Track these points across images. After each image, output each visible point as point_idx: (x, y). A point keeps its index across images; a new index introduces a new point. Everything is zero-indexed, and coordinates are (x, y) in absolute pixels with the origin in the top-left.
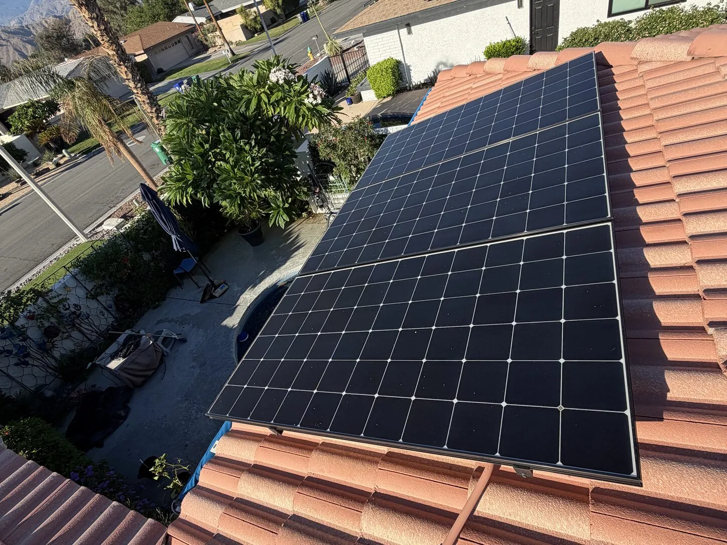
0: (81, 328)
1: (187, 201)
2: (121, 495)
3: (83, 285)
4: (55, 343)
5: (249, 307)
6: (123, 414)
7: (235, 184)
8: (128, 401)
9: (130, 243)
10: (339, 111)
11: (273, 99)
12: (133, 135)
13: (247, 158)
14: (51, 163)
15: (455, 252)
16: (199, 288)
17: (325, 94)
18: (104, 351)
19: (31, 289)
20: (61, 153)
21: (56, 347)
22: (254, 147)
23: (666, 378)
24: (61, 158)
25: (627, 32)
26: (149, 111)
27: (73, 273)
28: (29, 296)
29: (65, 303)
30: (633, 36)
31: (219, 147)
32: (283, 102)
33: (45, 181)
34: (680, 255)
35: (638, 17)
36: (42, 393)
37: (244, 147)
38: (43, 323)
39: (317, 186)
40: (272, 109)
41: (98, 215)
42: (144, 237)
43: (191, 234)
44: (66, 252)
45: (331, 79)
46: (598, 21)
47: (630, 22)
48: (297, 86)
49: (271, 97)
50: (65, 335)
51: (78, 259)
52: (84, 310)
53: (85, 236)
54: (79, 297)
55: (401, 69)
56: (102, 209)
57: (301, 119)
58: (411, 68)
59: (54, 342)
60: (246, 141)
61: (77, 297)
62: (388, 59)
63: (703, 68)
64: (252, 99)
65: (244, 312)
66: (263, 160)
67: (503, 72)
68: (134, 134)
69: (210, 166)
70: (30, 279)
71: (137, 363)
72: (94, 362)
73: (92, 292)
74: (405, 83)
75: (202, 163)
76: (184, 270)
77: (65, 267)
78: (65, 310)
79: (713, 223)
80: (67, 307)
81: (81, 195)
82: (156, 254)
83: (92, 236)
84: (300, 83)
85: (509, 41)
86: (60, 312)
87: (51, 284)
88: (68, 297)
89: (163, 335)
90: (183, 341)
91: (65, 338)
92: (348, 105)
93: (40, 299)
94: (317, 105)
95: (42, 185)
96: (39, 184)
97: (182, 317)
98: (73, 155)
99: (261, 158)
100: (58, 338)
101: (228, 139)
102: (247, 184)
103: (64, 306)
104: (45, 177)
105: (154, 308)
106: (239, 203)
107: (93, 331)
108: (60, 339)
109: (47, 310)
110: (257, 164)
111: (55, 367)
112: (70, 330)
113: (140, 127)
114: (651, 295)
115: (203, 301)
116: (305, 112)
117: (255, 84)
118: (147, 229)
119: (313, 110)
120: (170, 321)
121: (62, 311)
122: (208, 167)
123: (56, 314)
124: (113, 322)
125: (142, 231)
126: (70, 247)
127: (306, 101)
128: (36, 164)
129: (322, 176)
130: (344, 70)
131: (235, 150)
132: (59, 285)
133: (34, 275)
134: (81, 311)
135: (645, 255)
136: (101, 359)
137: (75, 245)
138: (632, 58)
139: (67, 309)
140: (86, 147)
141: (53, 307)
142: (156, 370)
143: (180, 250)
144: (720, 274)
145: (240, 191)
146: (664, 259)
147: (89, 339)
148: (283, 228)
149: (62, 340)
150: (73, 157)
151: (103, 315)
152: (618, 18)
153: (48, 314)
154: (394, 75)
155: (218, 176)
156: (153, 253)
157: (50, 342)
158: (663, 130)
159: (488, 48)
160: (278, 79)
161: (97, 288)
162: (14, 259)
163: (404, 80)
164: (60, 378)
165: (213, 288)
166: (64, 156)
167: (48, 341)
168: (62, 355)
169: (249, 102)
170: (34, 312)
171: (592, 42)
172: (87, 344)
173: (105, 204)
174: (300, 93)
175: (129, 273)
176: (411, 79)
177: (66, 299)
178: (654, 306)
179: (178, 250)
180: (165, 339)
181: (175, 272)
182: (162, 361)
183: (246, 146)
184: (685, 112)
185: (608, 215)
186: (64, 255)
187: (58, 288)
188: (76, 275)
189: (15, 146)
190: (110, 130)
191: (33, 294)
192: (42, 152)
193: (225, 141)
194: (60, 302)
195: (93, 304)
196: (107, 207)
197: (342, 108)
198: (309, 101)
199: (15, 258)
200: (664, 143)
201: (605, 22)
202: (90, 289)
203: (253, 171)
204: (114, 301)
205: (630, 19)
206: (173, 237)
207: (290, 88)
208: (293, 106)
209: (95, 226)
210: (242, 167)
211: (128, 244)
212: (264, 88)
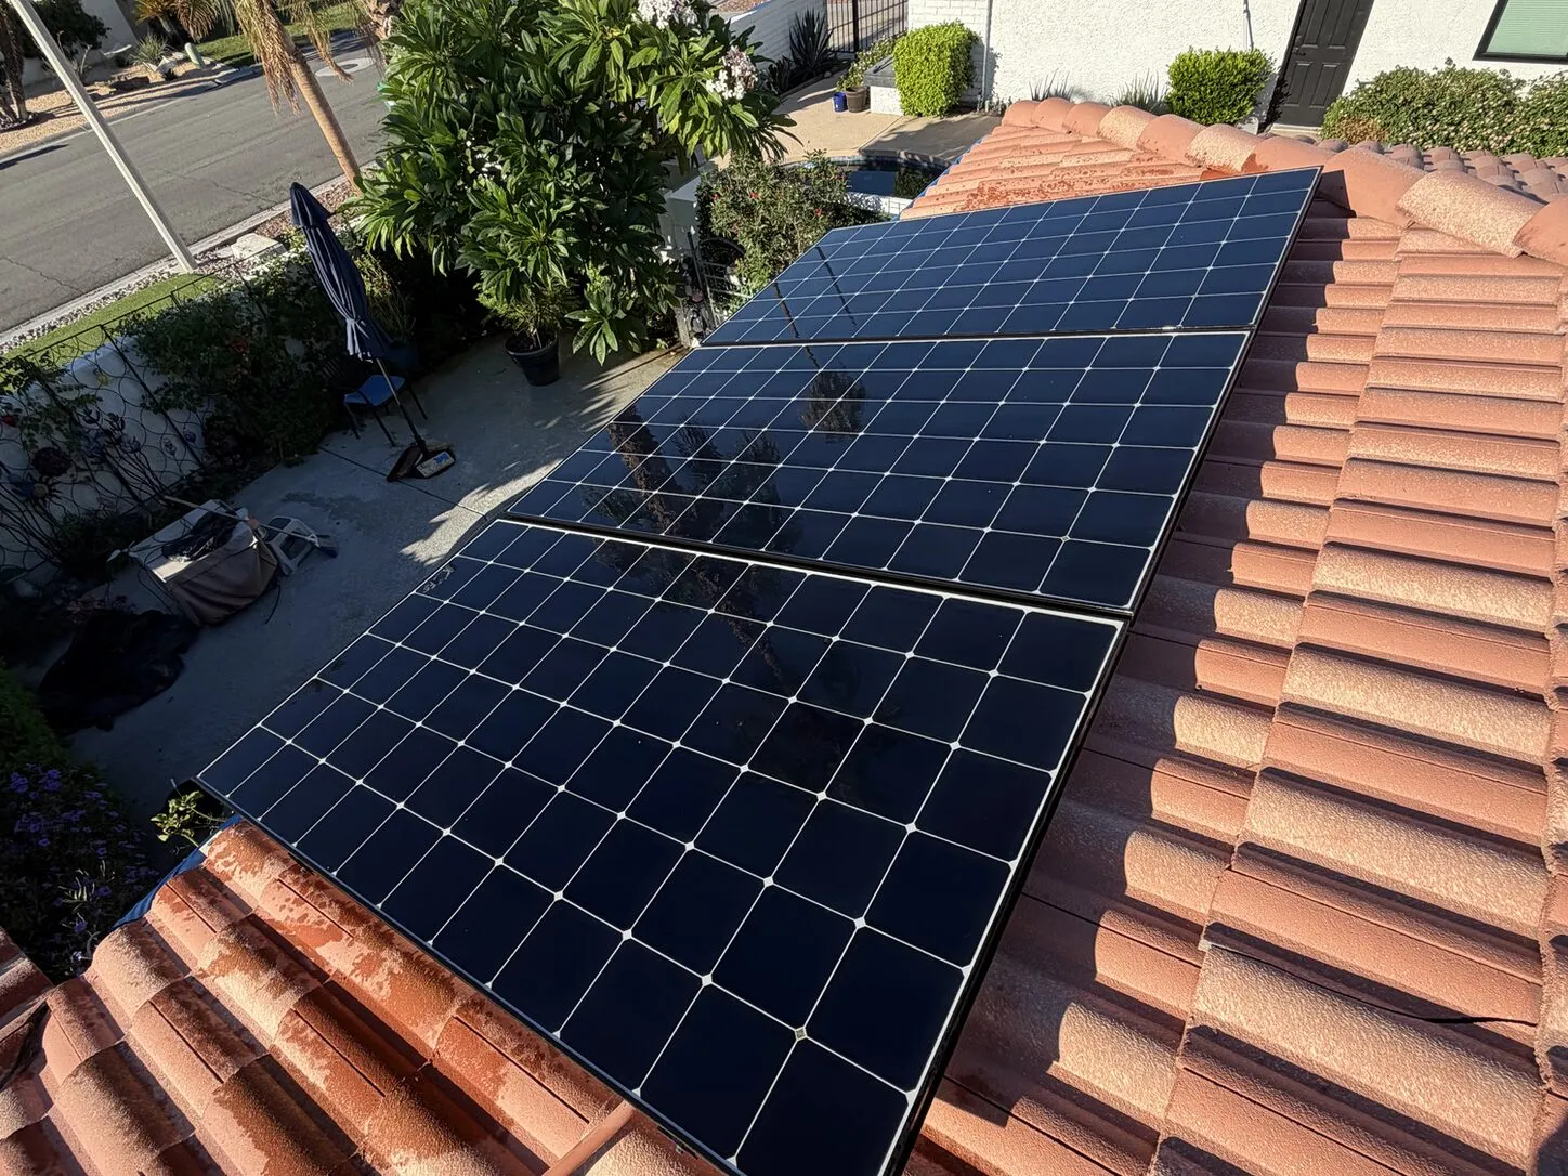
0: (120, 469)
1: (404, 245)
2: (102, 846)
3: (137, 376)
4: (57, 487)
5: (484, 517)
6: (166, 672)
7: (508, 237)
8: (184, 649)
9: (261, 308)
10: (784, 128)
11: (637, 60)
12: (333, 56)
13: (546, 185)
14: (154, 68)
15: (805, 574)
16: (394, 445)
17: (756, 79)
18: (151, 532)
19: (18, 359)
20: (181, 49)
21: (56, 496)
22: (568, 164)
23: (1064, 1020)
24: (179, 62)
25: (1504, 106)
26: (372, 9)
27: (119, 346)
28: (12, 371)
29: (90, 407)
30: (1514, 120)
31: (491, 142)
32: (660, 73)
33: (129, 107)
34: (1243, 741)
35: (1541, 77)
36: (12, 584)
37: (546, 159)
38: (35, 438)
39: (698, 287)
40: (630, 83)
41: (230, 218)
42: (297, 302)
43: (403, 323)
44: (142, 286)
45: (815, 37)
46: (1449, 61)
47: (1520, 83)
48: (697, 42)
49: (632, 55)
50: (82, 476)
51: (135, 315)
52: (131, 431)
53: (190, 259)
54: (125, 401)
55: (975, 57)
56: (241, 207)
57: (689, 124)
58: (999, 62)
59: (54, 484)
60: (554, 145)
61: (120, 399)
62: (952, 24)
63: (1531, 285)
64: (587, 47)
65: (471, 525)
66: (583, 200)
67: (1134, 147)
68: (337, 52)
69: (461, 183)
70: (52, 324)
71: (215, 577)
72: (126, 550)
73: (158, 398)
74: (975, 91)
75: (444, 170)
76: (366, 399)
77: (102, 327)
78: (88, 422)
79: (1343, 688)
80: (94, 415)
81: (202, 163)
82: (317, 346)
83: (206, 263)
84: (706, 41)
85: (1235, 56)
86: (78, 424)
87: (65, 357)
88: (100, 394)
89: (289, 529)
90: (331, 553)
91: (81, 482)
92: (836, 110)
93: (36, 386)
94: (733, 101)
95: (112, 119)
96: (105, 114)
97: (342, 499)
98: (207, 61)
99: (579, 193)
100: (65, 478)
101: (513, 130)
102: (533, 246)
103: (88, 413)
104: (131, 99)
105: (289, 465)
106: (508, 284)
107: (144, 482)
108: (69, 480)
109: (47, 412)
110: (567, 205)
111: (45, 536)
112: (95, 467)
113: (358, 39)
114: (1139, 814)
115: (392, 478)
116: (701, 111)
117: (603, 13)
118: (307, 286)
119: (721, 111)
120: (313, 503)
121: (83, 423)
122: (455, 183)
123: (67, 426)
124: (193, 472)
125: (294, 288)
126: (154, 277)
127: (709, 86)
128: (121, 62)
129: (715, 267)
130: (851, 25)
131: (524, 161)
132: (83, 364)
133: (62, 318)
134: (124, 431)
135: (1176, 715)
136: (144, 549)
137: (165, 276)
138: (1400, 210)
139: (92, 421)
140: (239, 51)
141: (64, 408)
142: (258, 599)
143: (360, 356)
144: (1291, 818)
145: (514, 257)
146: (1210, 738)
147: (135, 497)
148: (602, 362)
149: (73, 484)
150: (208, 66)
151: (173, 453)
152: (1495, 67)
153: (49, 422)
154: (953, 68)
155: (476, 210)
156: (311, 343)
157: (46, 483)
158: (1371, 416)
159: (1182, 59)
160: (655, 15)
161: (170, 390)
162: (28, 270)
163: (975, 85)
164: (54, 564)
165: (422, 456)
166: (187, 59)
167: (41, 479)
168: (68, 516)
169: (581, 51)
170: (19, 410)
171: (1418, 108)
172: (126, 507)
173: (249, 197)
174: (700, 64)
175: (243, 376)
176: (991, 88)
177: (95, 399)
178: (1129, 844)
179: (356, 355)
180: (291, 539)
181: (348, 398)
182: (274, 584)
183: (550, 156)
184: (1437, 385)
185: (1127, 603)
186: (136, 290)
187: (83, 370)
188: (126, 351)
189: (80, 6)
190: (280, 28)
191: (20, 371)
192: (140, 35)
193: (505, 131)
194: (81, 401)
195: (155, 423)
196: (253, 206)
197: (792, 123)
198: (716, 88)
199: (31, 269)
200: (1354, 451)
201: (1464, 69)
202: (152, 390)
203: (554, 219)
204: (203, 428)
205: (1521, 77)
206: (350, 323)
207: (680, 44)
208: (678, 91)
209: (218, 242)
210: (531, 203)
211: (256, 311)
212: (622, 27)
